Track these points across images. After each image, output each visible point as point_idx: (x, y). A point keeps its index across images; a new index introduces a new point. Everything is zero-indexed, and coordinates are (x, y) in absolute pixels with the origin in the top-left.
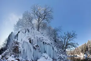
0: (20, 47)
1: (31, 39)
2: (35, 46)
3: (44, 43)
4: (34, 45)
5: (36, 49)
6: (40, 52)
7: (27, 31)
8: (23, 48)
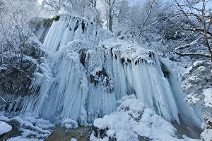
0: (40, 71)
1: (87, 53)
2: (94, 74)
3: (123, 60)
4: (93, 70)
5: (96, 82)
6: (111, 91)
7: (80, 26)
8: (54, 75)
